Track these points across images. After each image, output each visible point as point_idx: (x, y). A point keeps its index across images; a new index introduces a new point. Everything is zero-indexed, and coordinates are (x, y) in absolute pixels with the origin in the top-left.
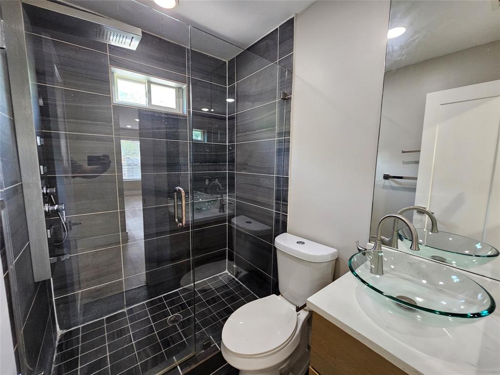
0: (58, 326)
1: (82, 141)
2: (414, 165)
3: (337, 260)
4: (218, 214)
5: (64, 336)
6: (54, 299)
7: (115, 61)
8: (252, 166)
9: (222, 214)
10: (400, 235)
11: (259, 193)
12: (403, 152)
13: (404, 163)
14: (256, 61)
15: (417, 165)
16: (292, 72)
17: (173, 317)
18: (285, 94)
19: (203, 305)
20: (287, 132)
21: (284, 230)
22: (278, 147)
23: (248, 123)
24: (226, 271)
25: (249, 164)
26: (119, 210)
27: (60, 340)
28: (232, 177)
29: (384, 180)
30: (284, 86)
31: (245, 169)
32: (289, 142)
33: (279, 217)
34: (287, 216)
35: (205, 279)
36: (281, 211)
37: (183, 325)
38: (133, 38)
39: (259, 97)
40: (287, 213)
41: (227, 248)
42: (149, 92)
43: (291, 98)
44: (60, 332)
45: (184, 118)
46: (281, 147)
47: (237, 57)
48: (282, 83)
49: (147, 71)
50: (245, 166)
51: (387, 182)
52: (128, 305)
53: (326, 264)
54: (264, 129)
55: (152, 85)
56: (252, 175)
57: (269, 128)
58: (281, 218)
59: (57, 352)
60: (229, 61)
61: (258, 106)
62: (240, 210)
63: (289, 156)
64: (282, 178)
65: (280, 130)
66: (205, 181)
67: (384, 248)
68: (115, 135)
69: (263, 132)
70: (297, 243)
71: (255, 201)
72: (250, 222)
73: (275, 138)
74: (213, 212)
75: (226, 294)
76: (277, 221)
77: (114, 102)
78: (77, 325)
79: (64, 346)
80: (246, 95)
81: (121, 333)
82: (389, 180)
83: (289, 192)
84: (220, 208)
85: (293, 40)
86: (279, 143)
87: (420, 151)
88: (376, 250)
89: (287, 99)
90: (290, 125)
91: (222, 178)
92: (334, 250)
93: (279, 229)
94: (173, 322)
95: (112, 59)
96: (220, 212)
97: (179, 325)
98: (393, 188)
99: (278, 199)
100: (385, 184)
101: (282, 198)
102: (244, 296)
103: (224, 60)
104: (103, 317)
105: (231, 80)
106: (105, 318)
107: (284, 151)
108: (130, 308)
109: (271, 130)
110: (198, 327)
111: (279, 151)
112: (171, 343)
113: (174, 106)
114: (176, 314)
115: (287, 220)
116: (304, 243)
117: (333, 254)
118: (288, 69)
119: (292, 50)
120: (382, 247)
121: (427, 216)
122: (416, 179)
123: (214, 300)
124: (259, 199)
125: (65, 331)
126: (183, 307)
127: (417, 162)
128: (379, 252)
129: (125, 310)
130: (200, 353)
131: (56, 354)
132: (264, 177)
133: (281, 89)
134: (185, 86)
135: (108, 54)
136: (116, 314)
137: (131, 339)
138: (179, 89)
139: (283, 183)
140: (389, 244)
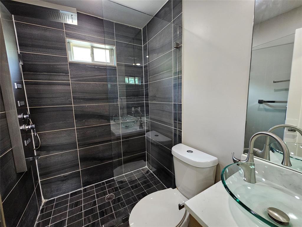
0: (42, 197)
1: (51, 86)
2: (284, 92)
3: (218, 166)
4: (139, 129)
5: (46, 203)
6: (39, 181)
7: (69, 35)
8: (159, 97)
9: (141, 129)
10: (272, 148)
11: (163, 115)
12: (274, 82)
13: (276, 91)
14: (159, 24)
15: (287, 91)
16: (182, 27)
17: (109, 195)
18: (177, 44)
19: (129, 189)
20: (180, 71)
21: (180, 142)
22: (174, 83)
23: (156, 68)
24: (146, 167)
25: (157, 96)
26: (75, 128)
27: (43, 206)
28: (147, 105)
29: (259, 104)
30: (177, 38)
31: (154, 100)
32: (181, 78)
33: (176, 132)
34: (181, 131)
35: (132, 172)
36: (178, 128)
37: (114, 202)
38: (72, 15)
39: (162, 49)
40: (181, 129)
41: (146, 152)
42: (92, 53)
43: (181, 46)
44: (44, 201)
45: (114, 68)
46: (176, 83)
47: (148, 25)
48: (175, 37)
49: (89, 40)
50: (154, 98)
51: (262, 106)
52: (84, 186)
53: (208, 169)
54: (165, 72)
55: (95, 49)
56: (159, 103)
57: (168, 70)
58: (177, 133)
59: (40, 213)
60: (143, 29)
61: (161, 55)
62: (153, 127)
63: (181, 88)
64: (177, 105)
65: (175, 71)
66: (132, 108)
67: (256, 159)
68: (71, 81)
69: (164, 73)
70: (187, 151)
71: (161, 121)
72: (157, 136)
73: (172, 76)
74: (135, 129)
75: (145, 182)
76: (175, 135)
77: (70, 61)
78: (54, 197)
79: (44, 210)
80: (154, 49)
81: (77, 204)
82: (263, 104)
83: (182, 115)
84: (140, 126)
85: (182, 4)
86: (175, 80)
87: (289, 80)
88: (249, 162)
89: (178, 47)
90: (181, 66)
91: (142, 106)
92: (214, 158)
93: (177, 141)
94: (109, 199)
95: (67, 33)
96: (140, 128)
97: (112, 201)
98: (266, 110)
99: (175, 119)
100: (260, 107)
101: (178, 119)
102: (155, 184)
103: (140, 28)
104: (69, 192)
105: (145, 41)
106: (70, 193)
107: (178, 86)
108: (85, 188)
109: (170, 71)
110: (123, 204)
111: (175, 86)
112: (105, 214)
113: (108, 61)
114: (111, 194)
115: (181, 135)
116: (192, 152)
117: (214, 162)
118: (179, 26)
119: (181, 11)
120: (254, 158)
121: (298, 132)
122: (286, 102)
123: (136, 186)
124: (164, 119)
125: (47, 200)
126: (116, 189)
127: (287, 90)
128: (251, 165)
129: (82, 189)
130: (120, 224)
131: (39, 215)
132: (166, 104)
133: (175, 41)
134: (114, 48)
135: (64, 30)
136: (76, 191)
137: (82, 209)
138: (111, 50)
139: (179, 107)
140: (261, 156)
